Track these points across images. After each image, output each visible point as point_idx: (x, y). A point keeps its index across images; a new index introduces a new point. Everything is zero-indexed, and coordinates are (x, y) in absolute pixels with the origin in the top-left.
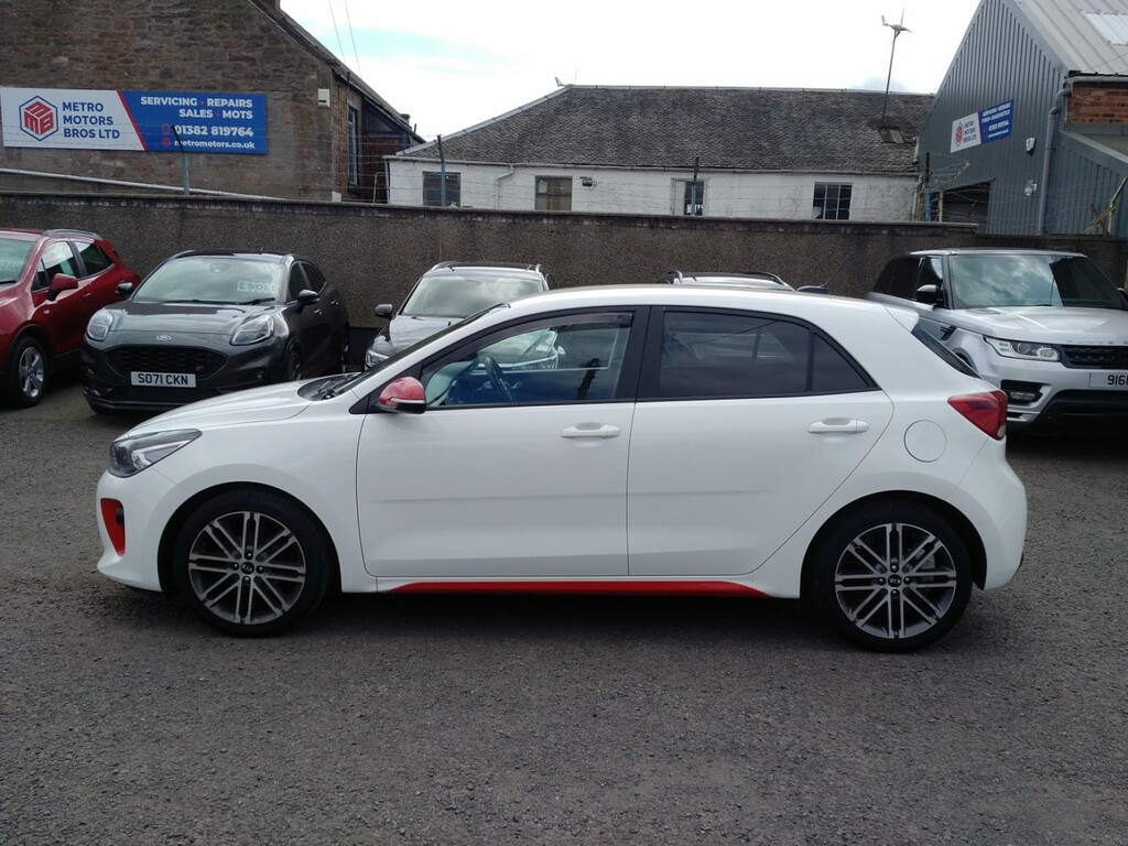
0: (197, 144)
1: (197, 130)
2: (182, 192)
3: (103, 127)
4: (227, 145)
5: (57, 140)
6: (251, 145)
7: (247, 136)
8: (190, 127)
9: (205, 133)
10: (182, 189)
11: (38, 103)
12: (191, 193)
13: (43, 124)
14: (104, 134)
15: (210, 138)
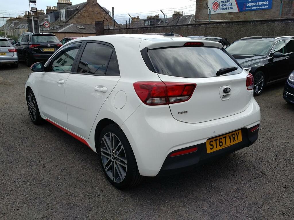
0: (252, 8)
1: (253, 4)
2: (208, 21)
3: (229, 6)
4: (260, 7)
5: (219, 11)
6: (267, 7)
7: (266, 4)
8: (251, 4)
9: (255, 5)
10: (208, 20)
11: (216, 2)
12: (211, 21)
13: (216, 7)
14: (229, 8)
15: (256, 6)
